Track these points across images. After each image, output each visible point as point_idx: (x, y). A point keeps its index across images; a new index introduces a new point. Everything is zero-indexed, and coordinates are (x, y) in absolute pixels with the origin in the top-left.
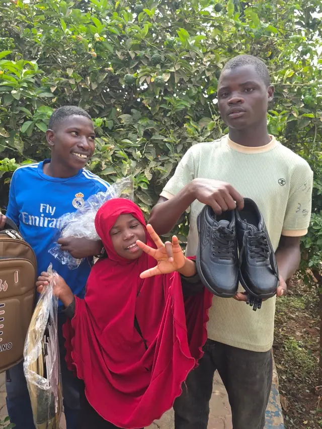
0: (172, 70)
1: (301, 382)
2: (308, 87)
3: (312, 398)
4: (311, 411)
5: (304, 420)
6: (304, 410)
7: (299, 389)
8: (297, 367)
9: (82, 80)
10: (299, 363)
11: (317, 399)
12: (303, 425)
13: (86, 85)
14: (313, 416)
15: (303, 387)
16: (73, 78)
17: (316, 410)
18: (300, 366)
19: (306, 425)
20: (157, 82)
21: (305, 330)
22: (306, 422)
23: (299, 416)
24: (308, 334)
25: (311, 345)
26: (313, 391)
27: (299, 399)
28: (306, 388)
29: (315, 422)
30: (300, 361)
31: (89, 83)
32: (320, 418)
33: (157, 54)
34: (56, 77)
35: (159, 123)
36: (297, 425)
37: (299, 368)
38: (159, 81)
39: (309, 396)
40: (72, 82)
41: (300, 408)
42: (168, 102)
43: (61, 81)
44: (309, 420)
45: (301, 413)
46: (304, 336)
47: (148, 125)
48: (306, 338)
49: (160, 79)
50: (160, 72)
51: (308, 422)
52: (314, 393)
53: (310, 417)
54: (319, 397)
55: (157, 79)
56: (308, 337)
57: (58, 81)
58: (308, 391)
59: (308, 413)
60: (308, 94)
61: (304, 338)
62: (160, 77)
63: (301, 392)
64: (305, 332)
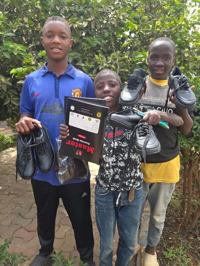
0: (90, 20)
1: (171, 216)
2: (180, 33)
3: (176, 225)
4: (174, 232)
5: (169, 237)
6: (170, 231)
7: (169, 220)
8: (170, 207)
9: (34, 25)
10: (172, 205)
11: (179, 226)
12: (169, 240)
13: (37, 28)
14: (175, 235)
15: (171, 219)
16: (28, 24)
17: (177, 231)
18: (171, 207)
19: (170, 240)
20: (79, 27)
21: (178, 186)
22: (170, 238)
23: (167, 235)
24: (179, 188)
25: (180, 195)
26: (177, 221)
27: (169, 225)
28: (173, 219)
29: (176, 238)
30: (172, 204)
31: (39, 27)
32: (179, 236)
33: (82, 9)
34: (17, 22)
35: (82, 54)
36: (165, 240)
37: (171, 208)
38: (80, 27)
39: (175, 224)
40: (27, 26)
41: (168, 230)
42: (86, 41)
43: (20, 25)
44: (172, 237)
45: (168, 233)
46: (177, 190)
47: (75, 55)
48: (178, 191)
49: (81, 25)
50: (82, 21)
51: (172, 238)
52: (178, 222)
53: (173, 235)
54: (180, 224)
55: (79, 25)
56: (179, 190)
57: (18, 25)
58: (174, 221)
59: (172, 233)
60: (179, 38)
61: (177, 191)
62: (81, 24)
63: (170, 222)
64: (178, 187)
